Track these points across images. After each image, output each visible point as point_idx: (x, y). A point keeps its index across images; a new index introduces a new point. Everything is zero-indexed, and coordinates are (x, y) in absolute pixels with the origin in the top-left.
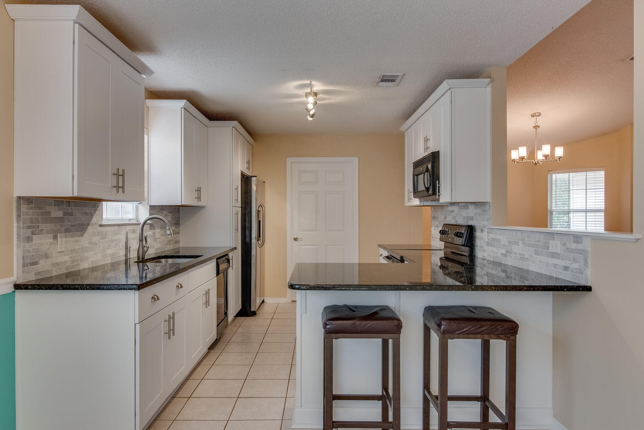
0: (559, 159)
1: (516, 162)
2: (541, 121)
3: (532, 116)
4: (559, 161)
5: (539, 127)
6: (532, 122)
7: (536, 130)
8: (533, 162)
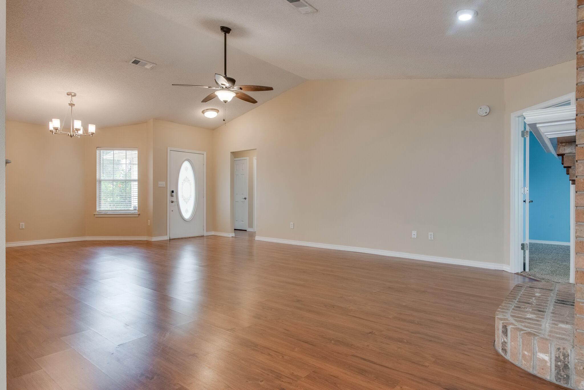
0: (92, 134)
1: (54, 133)
2: (75, 100)
3: (67, 94)
4: (92, 136)
5: (74, 105)
6: (68, 100)
7: (72, 107)
8: (68, 134)
